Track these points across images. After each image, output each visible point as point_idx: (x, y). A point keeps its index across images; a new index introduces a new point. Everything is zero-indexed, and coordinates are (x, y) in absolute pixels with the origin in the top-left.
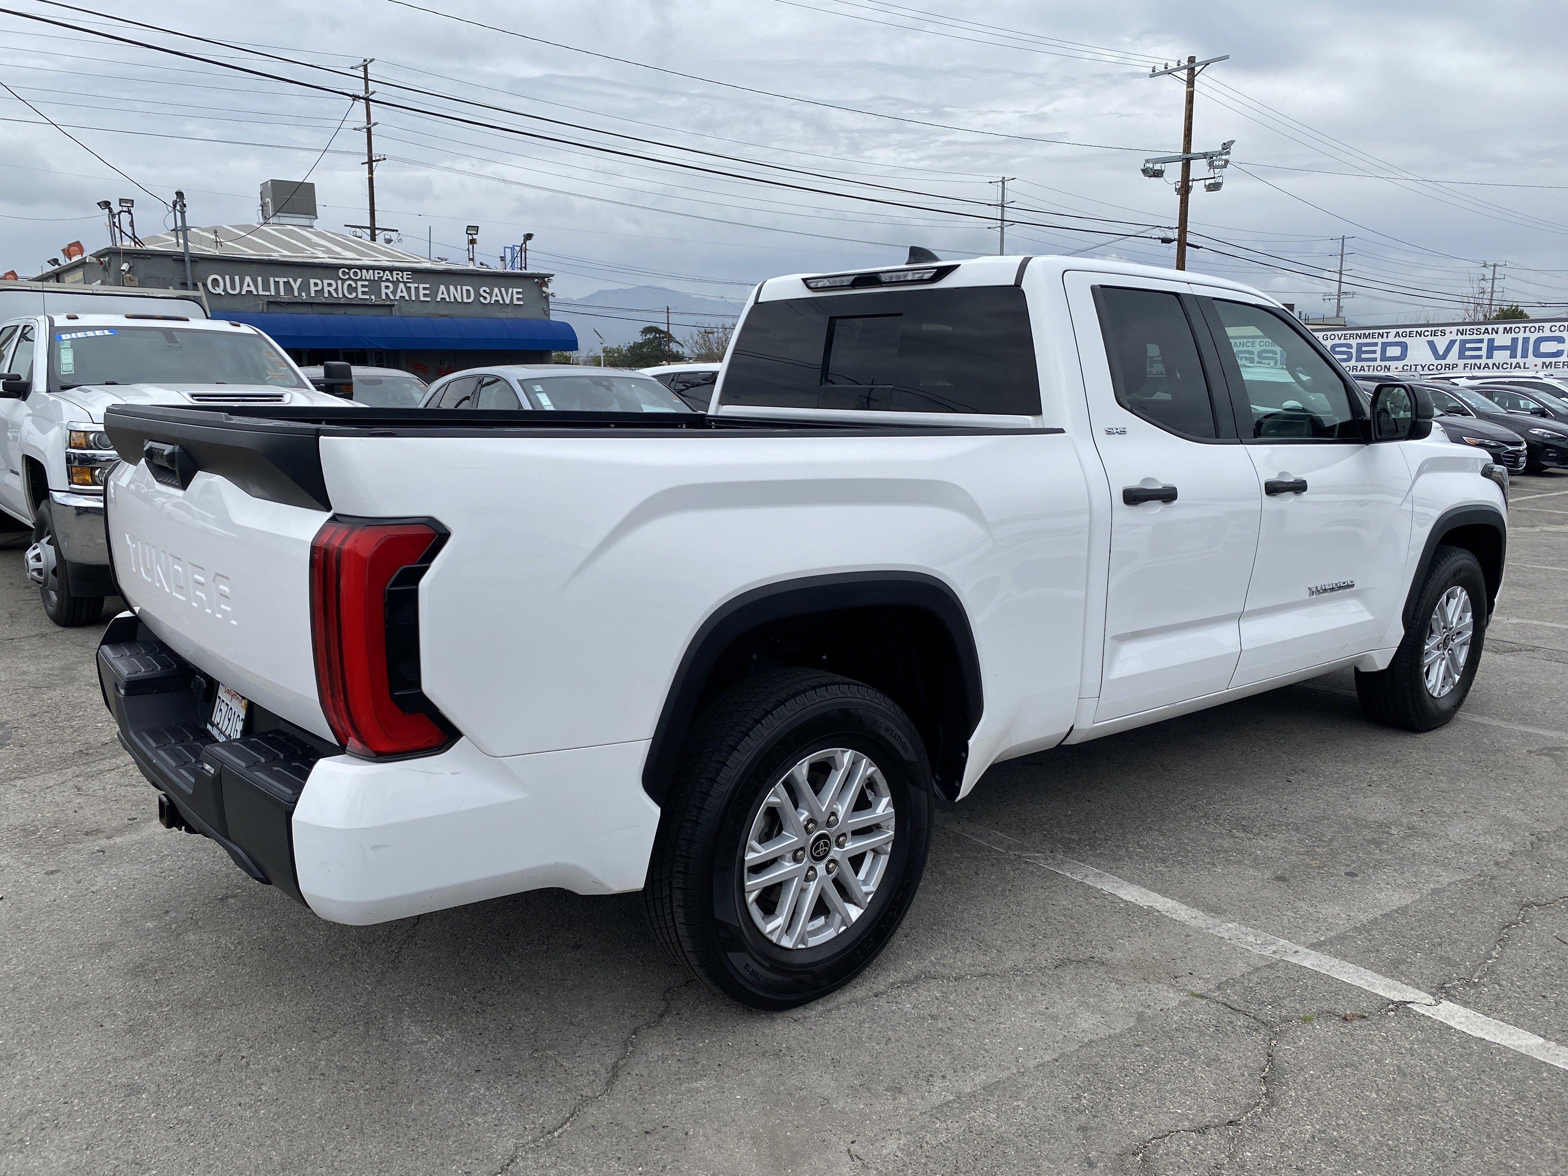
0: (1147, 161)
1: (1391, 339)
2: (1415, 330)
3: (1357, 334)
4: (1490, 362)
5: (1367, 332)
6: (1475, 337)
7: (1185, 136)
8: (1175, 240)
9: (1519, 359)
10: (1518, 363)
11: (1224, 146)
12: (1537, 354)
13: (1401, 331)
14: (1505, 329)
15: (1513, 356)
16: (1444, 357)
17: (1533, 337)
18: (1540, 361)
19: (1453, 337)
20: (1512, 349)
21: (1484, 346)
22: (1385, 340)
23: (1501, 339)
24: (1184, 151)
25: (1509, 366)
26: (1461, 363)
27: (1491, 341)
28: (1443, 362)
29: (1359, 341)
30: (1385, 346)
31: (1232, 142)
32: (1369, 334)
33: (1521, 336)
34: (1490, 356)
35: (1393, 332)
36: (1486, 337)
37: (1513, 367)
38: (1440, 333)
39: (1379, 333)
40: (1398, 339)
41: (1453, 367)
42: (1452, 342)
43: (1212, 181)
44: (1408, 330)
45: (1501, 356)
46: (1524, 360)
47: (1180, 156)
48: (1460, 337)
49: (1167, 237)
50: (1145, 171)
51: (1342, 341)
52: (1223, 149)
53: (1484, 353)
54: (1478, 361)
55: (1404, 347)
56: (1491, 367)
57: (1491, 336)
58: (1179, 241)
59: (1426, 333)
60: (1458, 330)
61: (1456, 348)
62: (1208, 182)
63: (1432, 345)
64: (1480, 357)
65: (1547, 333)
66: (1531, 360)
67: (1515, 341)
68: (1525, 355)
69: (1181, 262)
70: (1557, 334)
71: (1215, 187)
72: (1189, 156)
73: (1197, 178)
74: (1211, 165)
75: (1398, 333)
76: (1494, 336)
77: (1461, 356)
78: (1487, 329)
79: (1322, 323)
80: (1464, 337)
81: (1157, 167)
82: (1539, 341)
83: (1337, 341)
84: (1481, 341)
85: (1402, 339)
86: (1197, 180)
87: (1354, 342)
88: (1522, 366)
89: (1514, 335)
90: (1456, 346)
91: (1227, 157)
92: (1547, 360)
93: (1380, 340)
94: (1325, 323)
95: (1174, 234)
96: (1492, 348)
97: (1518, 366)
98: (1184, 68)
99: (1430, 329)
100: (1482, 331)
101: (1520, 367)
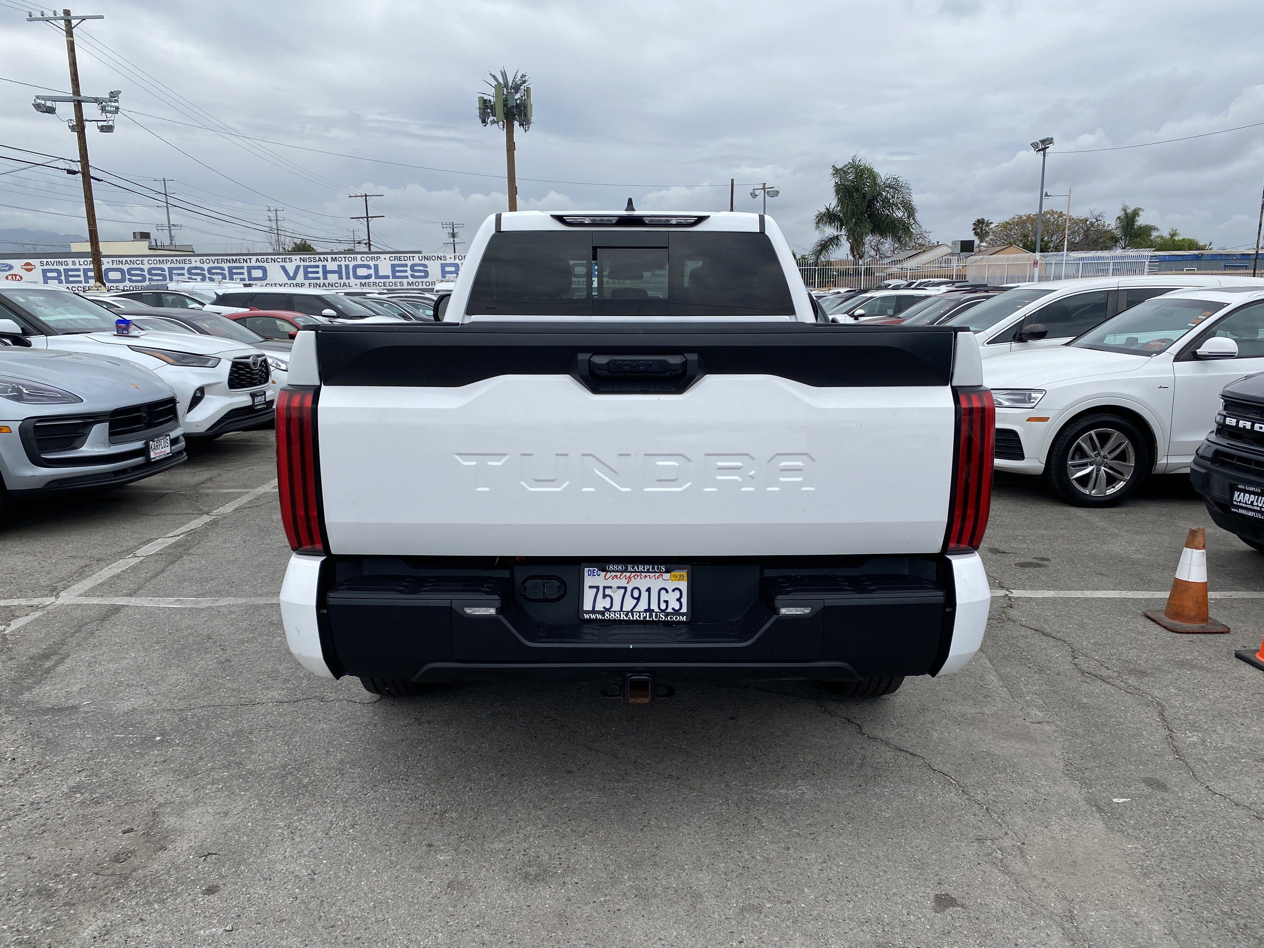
0: (37, 97)
1: (253, 263)
2: (270, 257)
3: (227, 260)
4: (326, 282)
5: (234, 258)
6: (312, 263)
7: (73, 80)
8: (79, 172)
9: (344, 280)
10: (344, 283)
11: (112, 95)
12: (356, 277)
13: (260, 258)
14: (332, 258)
15: (341, 278)
16: (294, 278)
17: (351, 264)
18: (358, 281)
19: (298, 263)
20: (339, 272)
21: (320, 270)
22: (249, 264)
23: (332, 266)
24: (74, 93)
25: (339, 285)
26: (307, 282)
27: (324, 267)
28: (294, 282)
29: (229, 265)
30: (250, 269)
31: (120, 92)
32: (236, 259)
33: (343, 263)
34: (325, 278)
35: (254, 258)
36: (320, 263)
37: (342, 285)
38: (288, 260)
39: (244, 259)
40: (258, 264)
41: (302, 286)
42: (298, 267)
43: (105, 123)
44: (265, 257)
45: (333, 278)
46: (348, 281)
47: (71, 97)
48: (302, 263)
49: (71, 169)
50: (38, 107)
51: (216, 265)
52: (111, 97)
53: (321, 275)
54: (318, 281)
55: (264, 270)
56: (327, 286)
57: (324, 263)
58: (83, 174)
59: (279, 260)
60: (301, 258)
61: (301, 272)
62: (100, 124)
63: (284, 268)
64: (319, 278)
65: (360, 262)
66: (353, 281)
67: (340, 266)
68: (348, 278)
69: (88, 192)
70: (366, 263)
71: (107, 129)
72: (79, 98)
73: (89, 119)
74: (103, 109)
75: (257, 259)
76: (325, 263)
77: (306, 278)
78: (320, 258)
79: (174, 249)
80: (305, 264)
81: (49, 104)
82: (355, 267)
83: (211, 265)
84: (317, 267)
85: (261, 264)
86: (90, 121)
87: (225, 266)
88: (347, 285)
89: (338, 263)
90: (301, 270)
91: (116, 104)
92: (363, 281)
93: (245, 265)
94: (177, 249)
95: (77, 167)
96: (326, 272)
97: (345, 285)
98: (61, 18)
99: (281, 257)
100: (317, 259)
101: (346, 286)
